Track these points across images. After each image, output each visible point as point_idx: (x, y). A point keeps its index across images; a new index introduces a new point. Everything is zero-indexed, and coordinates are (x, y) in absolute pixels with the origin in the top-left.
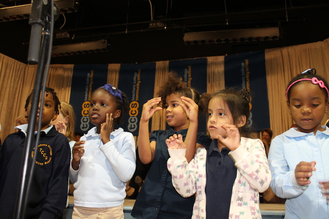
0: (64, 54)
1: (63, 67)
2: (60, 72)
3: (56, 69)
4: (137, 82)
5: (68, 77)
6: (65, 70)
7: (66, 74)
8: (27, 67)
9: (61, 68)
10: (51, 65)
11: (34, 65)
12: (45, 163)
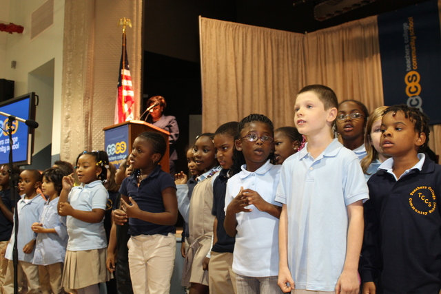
0: (359, 5)
1: (360, 24)
2: (357, 33)
3: (350, 29)
5: (372, 38)
6: (364, 27)
7: (367, 34)
9: (356, 26)
10: (339, 26)
11: (314, 32)
12: (430, 212)
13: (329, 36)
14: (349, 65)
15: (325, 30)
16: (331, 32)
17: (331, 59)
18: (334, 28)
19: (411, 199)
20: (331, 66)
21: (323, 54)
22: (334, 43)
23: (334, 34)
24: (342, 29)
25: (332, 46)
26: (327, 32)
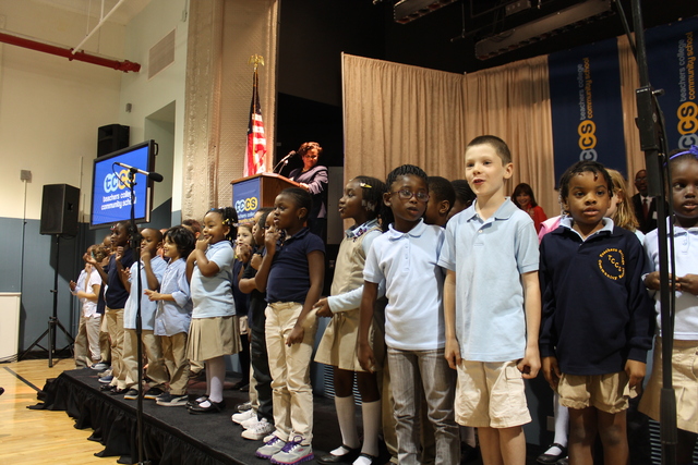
1: (528, 65)
2: (524, 75)
3: (516, 70)
4: (686, 61)
5: (541, 81)
6: (532, 68)
7: (536, 76)
9: (524, 66)
10: (504, 66)
11: (474, 73)
12: (620, 277)
13: (492, 78)
14: (514, 112)
15: (487, 70)
16: (495, 73)
17: (494, 105)
18: (498, 68)
19: (600, 261)
20: (494, 112)
21: (484, 98)
22: (498, 85)
23: (497, 75)
24: (507, 69)
25: (496, 89)
26: (490, 74)
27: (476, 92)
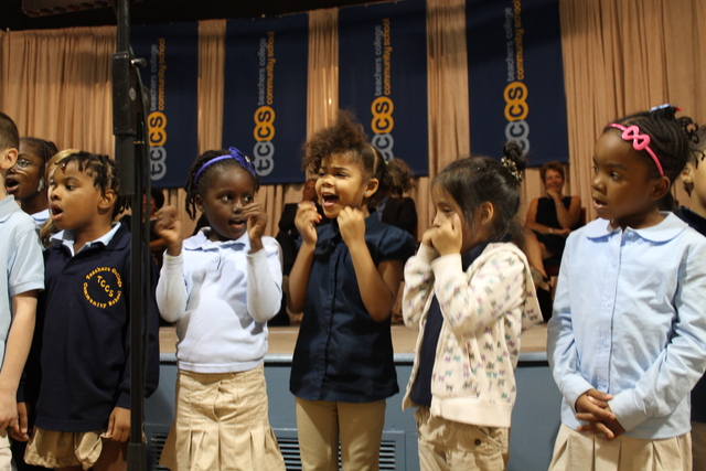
0: (92, 6)
1: (92, 34)
2: (86, 46)
3: (77, 38)
5: (106, 57)
6: (97, 39)
7: (101, 50)
8: (6, 38)
9: (87, 35)
10: (61, 31)
11: (21, 33)
12: (110, 304)
13: (44, 43)
14: (70, 91)
15: (39, 32)
16: (49, 37)
17: (44, 77)
18: (54, 32)
19: (86, 284)
20: (43, 86)
21: (32, 67)
22: (51, 54)
23: (52, 41)
24: (65, 35)
25: (48, 58)
26: (42, 36)
27: (21, 58)
